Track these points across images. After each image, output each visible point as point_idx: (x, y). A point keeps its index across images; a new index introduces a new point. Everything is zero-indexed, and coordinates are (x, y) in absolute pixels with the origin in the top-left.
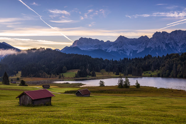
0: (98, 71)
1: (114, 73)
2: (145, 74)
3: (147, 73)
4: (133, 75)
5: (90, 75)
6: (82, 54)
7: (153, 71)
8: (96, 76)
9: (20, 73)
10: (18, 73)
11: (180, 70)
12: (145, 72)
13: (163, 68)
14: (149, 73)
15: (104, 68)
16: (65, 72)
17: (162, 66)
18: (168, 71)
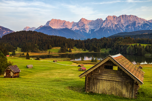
0: (72, 48)
1: (82, 50)
2: (102, 51)
3: (103, 50)
4: (95, 52)
5: (68, 51)
6: (60, 36)
7: (107, 49)
8: (72, 52)
9: (18, 49)
10: (17, 48)
11: (122, 50)
12: (102, 49)
13: (112, 48)
14: (105, 50)
15: (75, 46)
16: (51, 49)
17: (112, 47)
18: (115, 50)
